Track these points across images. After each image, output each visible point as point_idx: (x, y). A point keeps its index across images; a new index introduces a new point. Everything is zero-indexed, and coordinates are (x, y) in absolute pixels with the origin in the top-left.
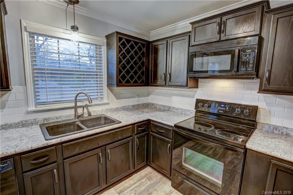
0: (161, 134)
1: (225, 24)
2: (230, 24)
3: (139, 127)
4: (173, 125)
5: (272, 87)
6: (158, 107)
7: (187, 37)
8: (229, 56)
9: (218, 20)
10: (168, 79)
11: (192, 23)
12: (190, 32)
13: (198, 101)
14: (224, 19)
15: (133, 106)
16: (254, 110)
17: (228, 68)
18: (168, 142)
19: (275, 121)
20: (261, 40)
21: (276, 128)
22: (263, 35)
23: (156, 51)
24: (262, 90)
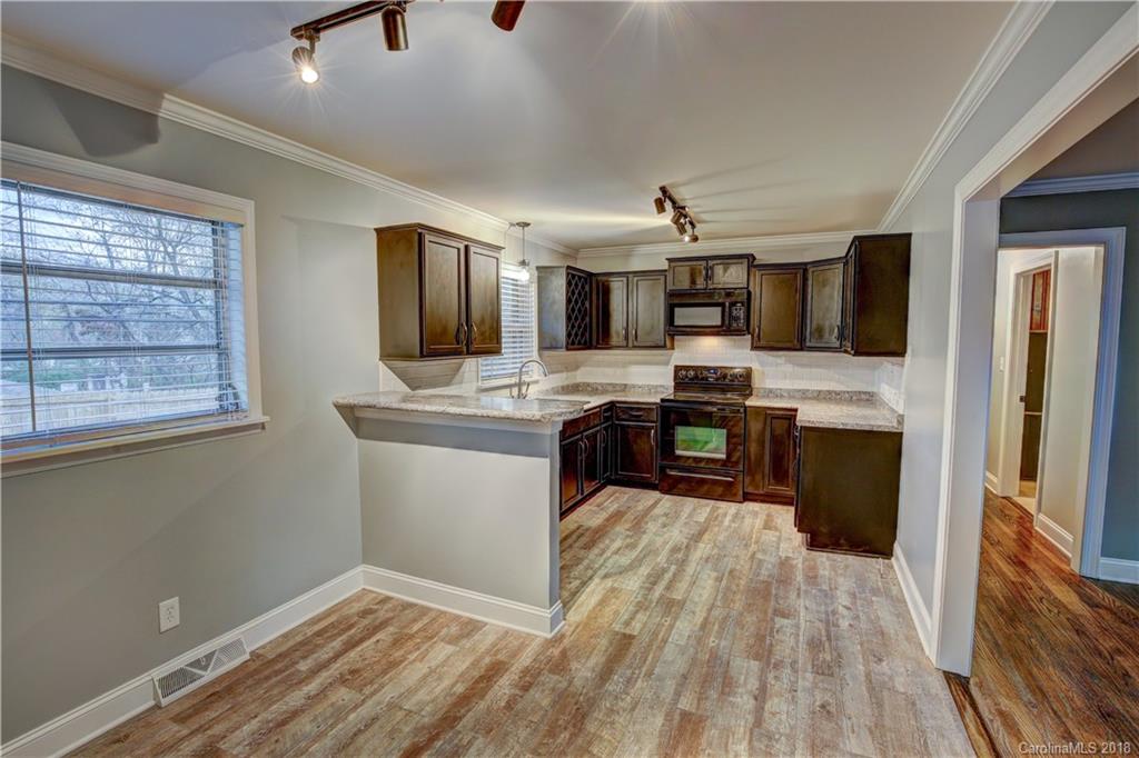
0: (638, 418)
1: (712, 268)
2: (719, 270)
3: (606, 411)
4: (658, 401)
5: (763, 343)
6: (600, 388)
7: (662, 278)
8: (720, 309)
9: (704, 263)
10: (631, 338)
11: (669, 260)
12: (666, 271)
13: (678, 369)
14: (711, 263)
15: (563, 388)
16: (748, 375)
17: (719, 323)
18: (650, 428)
19: (769, 384)
20: (749, 293)
21: (771, 391)
22: (751, 289)
23: (606, 292)
24: (754, 348)
